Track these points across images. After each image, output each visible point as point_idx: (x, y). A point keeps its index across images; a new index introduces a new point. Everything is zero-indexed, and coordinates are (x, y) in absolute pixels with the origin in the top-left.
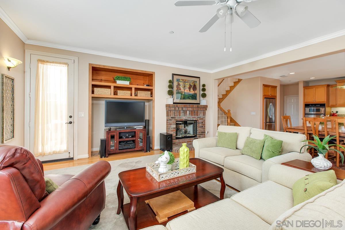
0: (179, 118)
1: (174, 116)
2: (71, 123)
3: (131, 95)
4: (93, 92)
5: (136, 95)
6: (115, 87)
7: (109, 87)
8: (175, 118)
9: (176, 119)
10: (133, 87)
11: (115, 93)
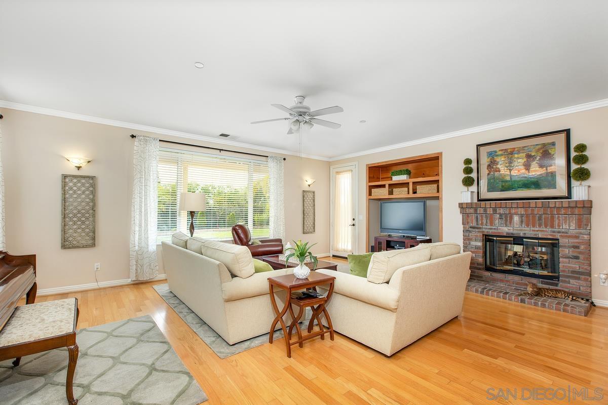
0: (491, 229)
1: (477, 224)
2: (354, 225)
3: (409, 193)
4: (370, 194)
5: (415, 192)
6: (390, 185)
7: (384, 186)
8: (480, 228)
9: (484, 230)
10: (411, 181)
11: (391, 193)
